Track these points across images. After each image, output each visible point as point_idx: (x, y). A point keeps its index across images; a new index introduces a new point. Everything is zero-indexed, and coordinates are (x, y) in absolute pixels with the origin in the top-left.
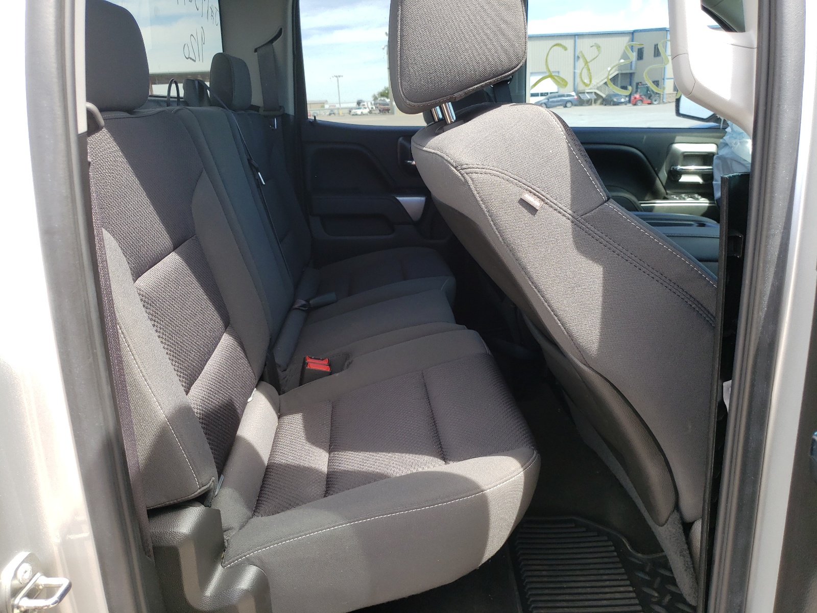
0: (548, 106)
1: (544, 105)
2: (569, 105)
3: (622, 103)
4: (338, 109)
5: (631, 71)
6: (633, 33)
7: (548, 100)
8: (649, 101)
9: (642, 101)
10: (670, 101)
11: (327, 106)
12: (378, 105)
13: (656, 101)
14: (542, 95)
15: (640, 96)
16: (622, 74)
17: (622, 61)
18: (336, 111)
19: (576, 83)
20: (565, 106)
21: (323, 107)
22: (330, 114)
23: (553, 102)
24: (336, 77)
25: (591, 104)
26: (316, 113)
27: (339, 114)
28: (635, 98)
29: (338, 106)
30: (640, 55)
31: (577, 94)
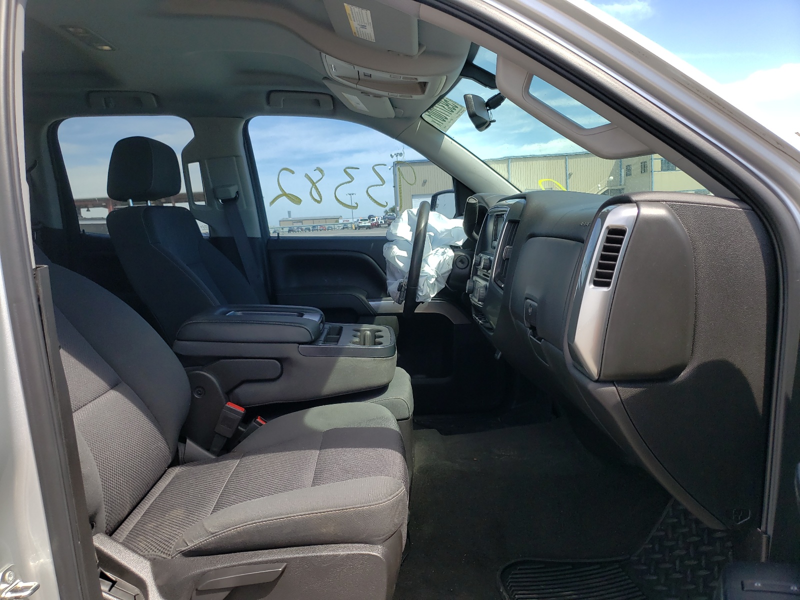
4: (351, 223)
5: (620, 187)
11: (341, 221)
12: (387, 219)
16: (610, 189)
17: (612, 178)
18: (349, 226)
21: (337, 221)
22: (343, 228)
24: (350, 194)
26: (331, 227)
27: (352, 228)
29: (351, 221)
30: (628, 174)
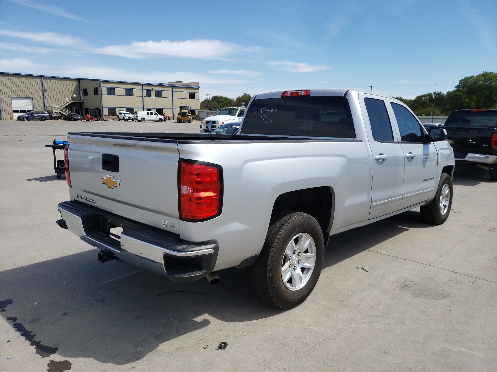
0: (29, 119)
1: (26, 119)
2: (44, 119)
3: (78, 120)
5: (81, 102)
6: (79, 80)
7: (29, 115)
8: (96, 119)
9: (92, 119)
10: (107, 119)
13: (100, 119)
14: (21, 111)
15: (91, 116)
16: (75, 102)
17: (74, 95)
19: (46, 106)
20: (41, 120)
23: (32, 116)
25: (58, 119)
28: (88, 117)
30: (86, 94)
31: (49, 112)
